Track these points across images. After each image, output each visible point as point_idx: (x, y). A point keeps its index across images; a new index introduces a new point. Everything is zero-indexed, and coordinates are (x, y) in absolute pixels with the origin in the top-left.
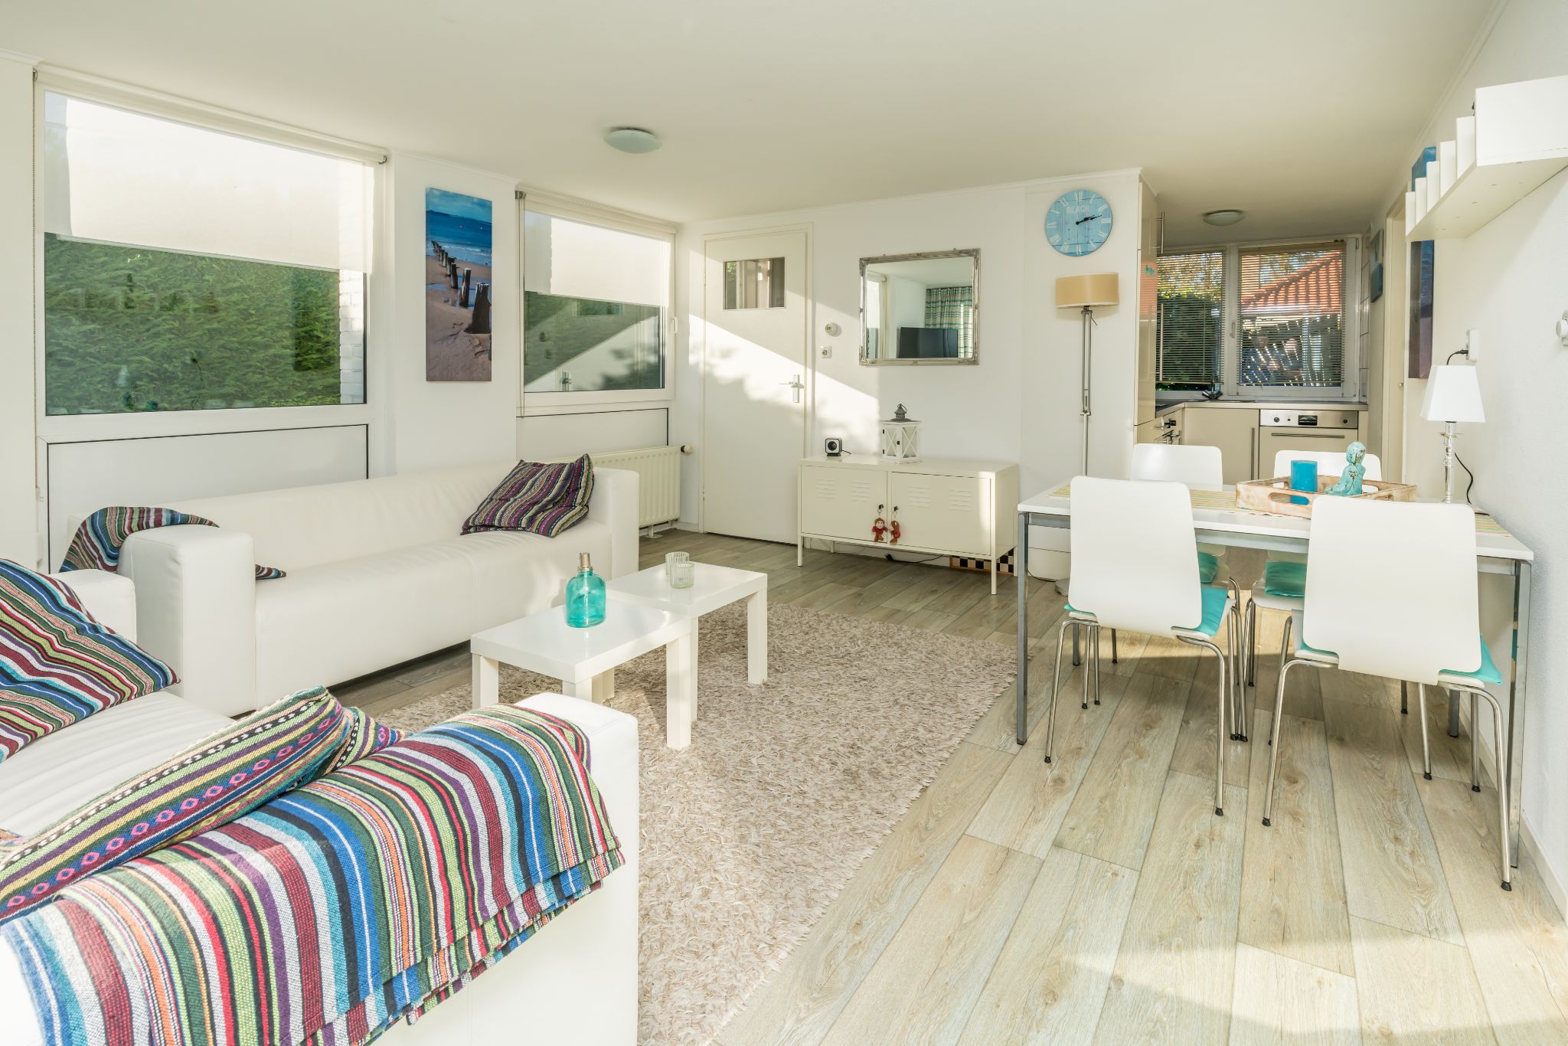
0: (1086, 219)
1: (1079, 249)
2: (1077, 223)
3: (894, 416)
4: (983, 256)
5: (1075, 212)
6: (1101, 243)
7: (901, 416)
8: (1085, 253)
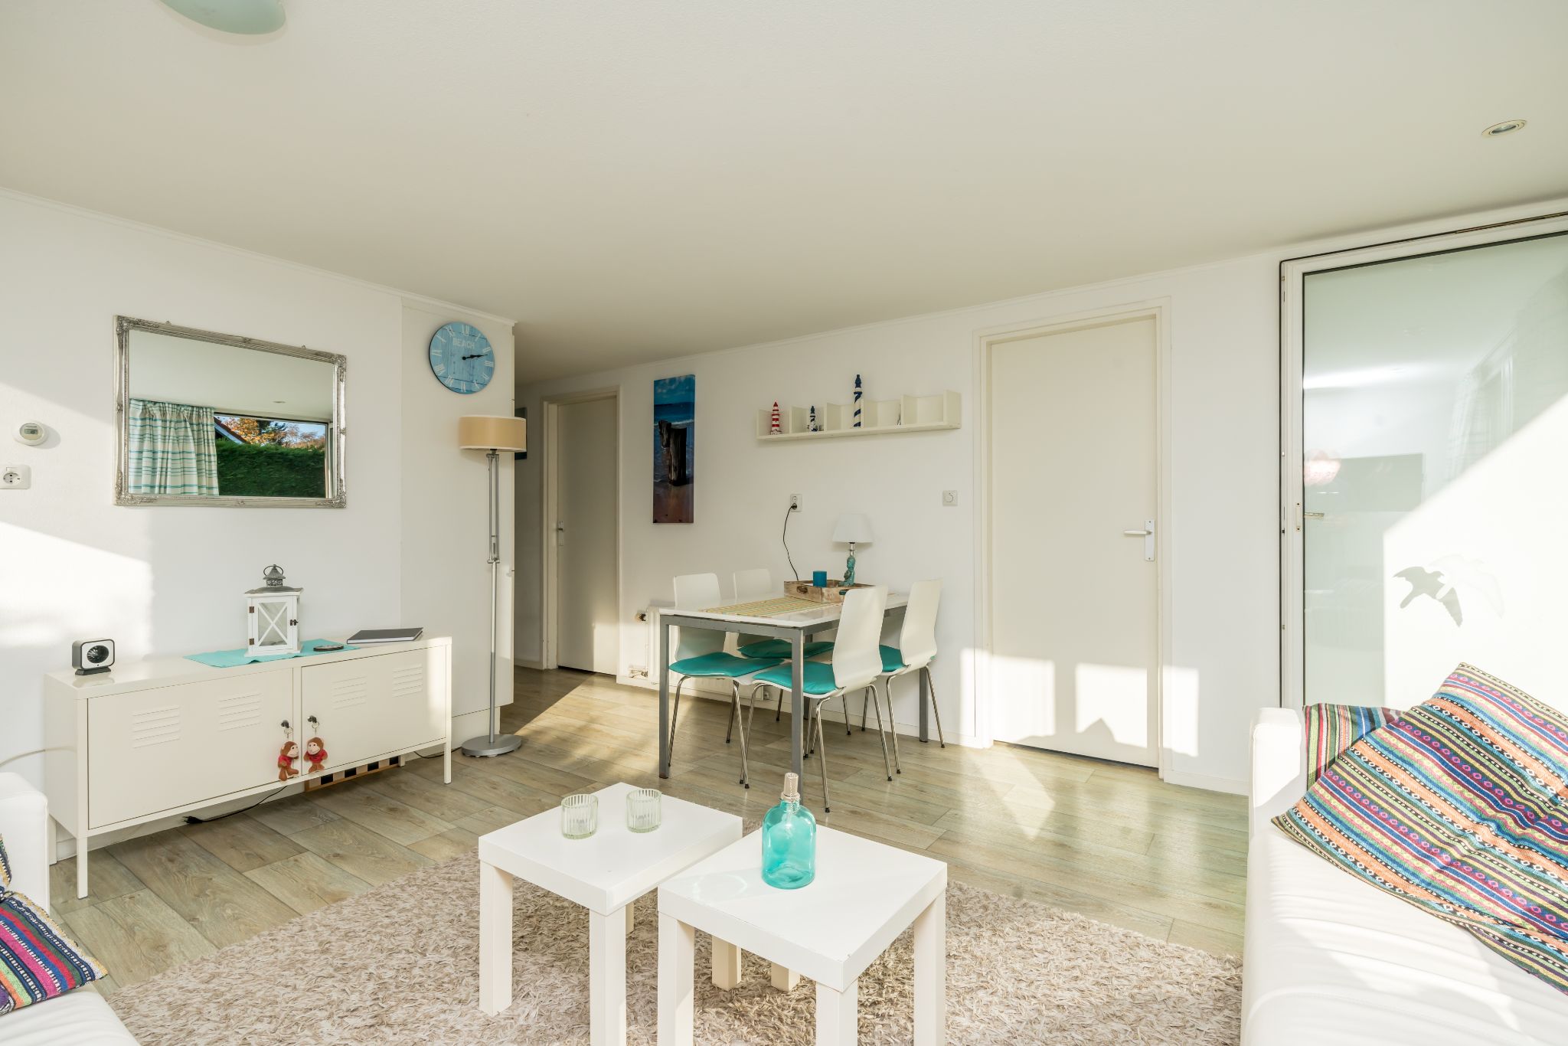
0: (472, 357)
1: (463, 386)
2: (464, 358)
3: (264, 584)
4: (350, 365)
5: (461, 345)
6: (484, 385)
7: (275, 582)
8: (470, 392)
